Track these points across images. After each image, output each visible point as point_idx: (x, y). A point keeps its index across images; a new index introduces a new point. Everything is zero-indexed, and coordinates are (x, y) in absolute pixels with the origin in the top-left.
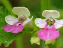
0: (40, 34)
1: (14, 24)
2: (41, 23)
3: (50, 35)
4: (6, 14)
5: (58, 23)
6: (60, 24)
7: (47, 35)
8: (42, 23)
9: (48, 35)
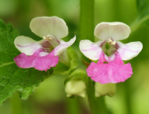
0: (92, 71)
1: (35, 53)
2: (91, 49)
3: (114, 73)
4: (8, 35)
5: (125, 49)
6: (131, 51)
7: (106, 73)
8: (94, 49)
9: (110, 72)
